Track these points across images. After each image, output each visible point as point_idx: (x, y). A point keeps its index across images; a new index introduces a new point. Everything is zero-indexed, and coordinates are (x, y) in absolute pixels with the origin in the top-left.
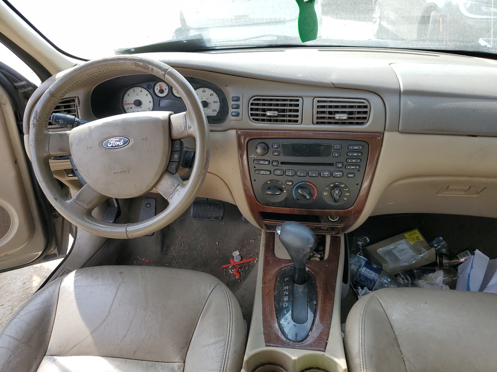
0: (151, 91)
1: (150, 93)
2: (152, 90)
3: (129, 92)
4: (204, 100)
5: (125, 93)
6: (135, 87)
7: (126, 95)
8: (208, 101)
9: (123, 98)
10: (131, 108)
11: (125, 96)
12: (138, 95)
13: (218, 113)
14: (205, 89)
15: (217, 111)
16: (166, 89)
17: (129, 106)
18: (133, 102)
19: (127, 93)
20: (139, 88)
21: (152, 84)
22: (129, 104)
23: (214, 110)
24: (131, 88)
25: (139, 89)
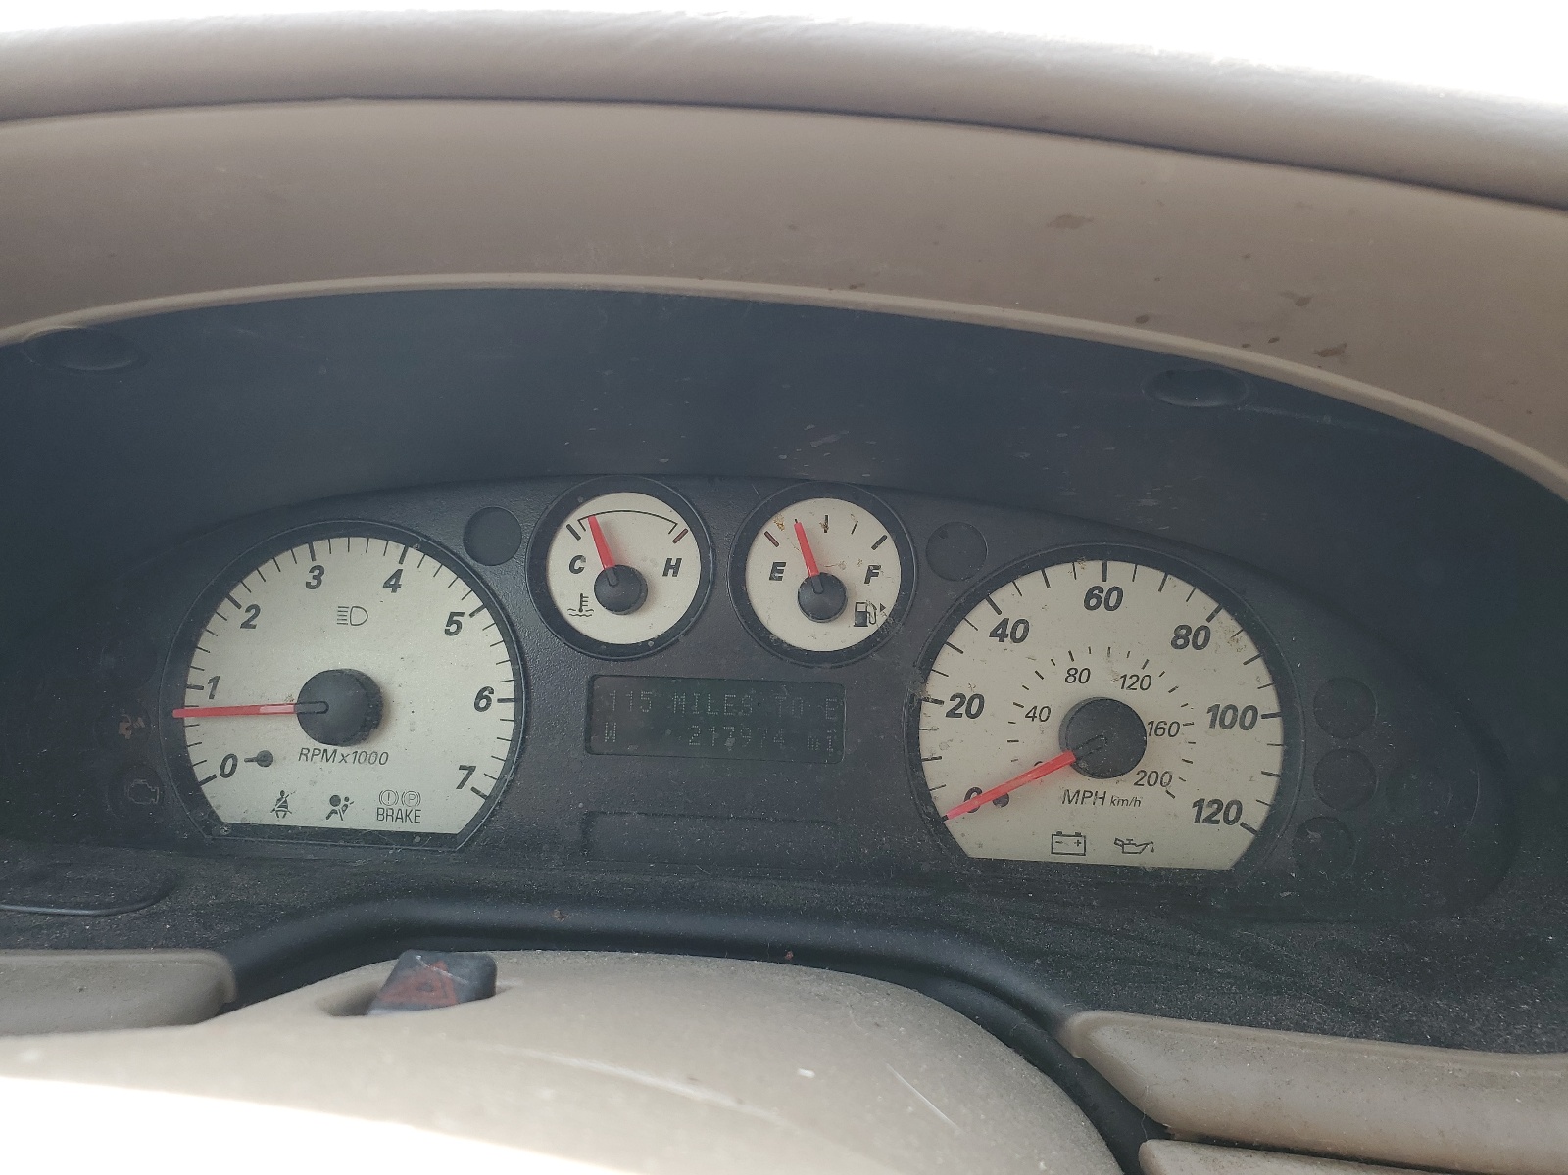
0: (510, 580)
1: (491, 602)
2: (518, 565)
3: (252, 589)
4: (1103, 686)
5: (220, 592)
6: (328, 532)
7: (226, 620)
8: (1147, 705)
9: (187, 646)
10: (265, 759)
11: (215, 622)
12: (358, 615)
13: (1263, 836)
14: (1120, 572)
15: (1255, 815)
16: (672, 567)
17: (245, 737)
18: (290, 689)
19: (238, 593)
20: (378, 544)
21: (524, 508)
22: (252, 711)
23: (1214, 812)
24: (288, 543)
25: (375, 556)
